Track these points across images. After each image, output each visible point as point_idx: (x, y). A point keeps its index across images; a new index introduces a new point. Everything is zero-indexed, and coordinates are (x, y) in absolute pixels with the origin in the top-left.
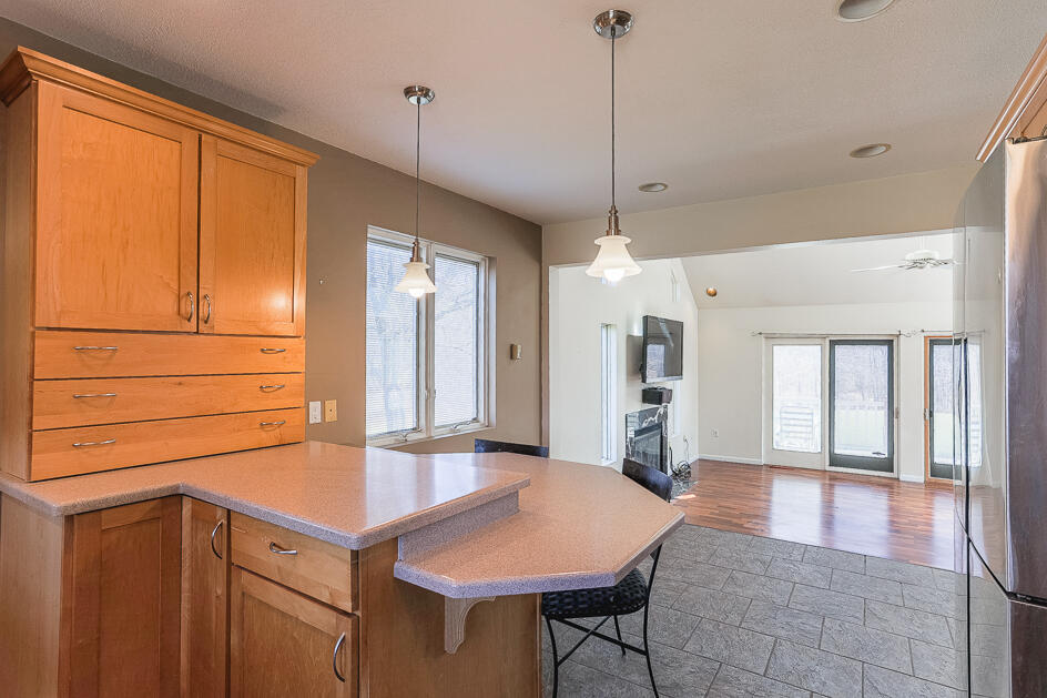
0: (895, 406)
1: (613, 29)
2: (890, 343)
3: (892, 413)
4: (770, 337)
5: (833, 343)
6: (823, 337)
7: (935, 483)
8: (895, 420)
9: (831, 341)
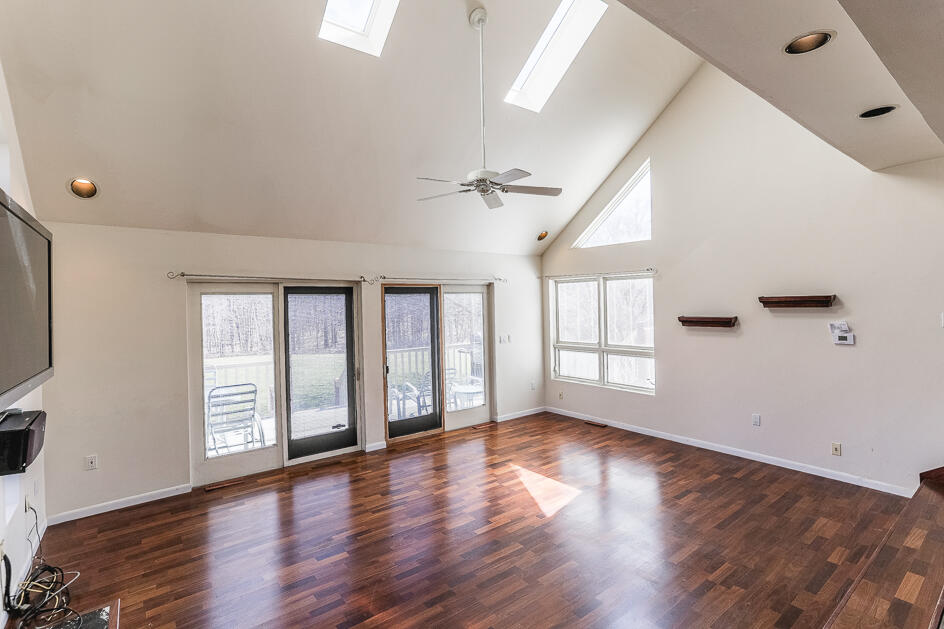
2: (348, 291)
3: (354, 374)
5: (287, 291)
6: (276, 283)
7: (393, 444)
8: (357, 382)
9: (285, 288)
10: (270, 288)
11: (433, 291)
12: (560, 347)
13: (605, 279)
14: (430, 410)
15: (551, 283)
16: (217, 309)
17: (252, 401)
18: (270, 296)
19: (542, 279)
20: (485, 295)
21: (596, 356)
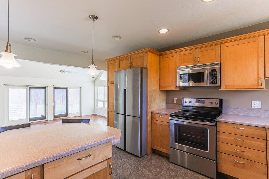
0: (47, 103)
1: (93, 19)
2: (45, 88)
3: (46, 105)
4: (7, 86)
5: (30, 88)
6: (27, 86)
7: (55, 119)
8: (47, 107)
9: (30, 87)
10: (26, 87)
11: (66, 88)
12: (98, 101)
13: (104, 87)
14: (65, 113)
15: (96, 87)
16: (12, 92)
17: (21, 110)
18: (26, 89)
19: (94, 86)
20: (80, 89)
21: (102, 102)
